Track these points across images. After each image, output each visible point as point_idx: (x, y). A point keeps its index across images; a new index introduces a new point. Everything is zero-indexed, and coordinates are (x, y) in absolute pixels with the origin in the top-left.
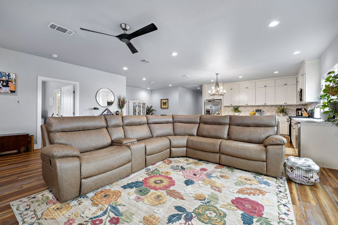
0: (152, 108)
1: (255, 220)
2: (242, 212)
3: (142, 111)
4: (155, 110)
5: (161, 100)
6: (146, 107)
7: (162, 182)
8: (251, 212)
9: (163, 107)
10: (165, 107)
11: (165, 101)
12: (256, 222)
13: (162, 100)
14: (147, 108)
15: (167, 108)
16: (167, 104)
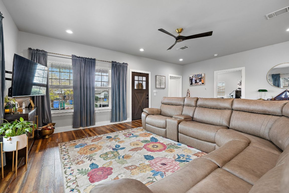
1: (90, 168)
2: (99, 167)
7: (157, 147)
8: (94, 171)
12: (88, 169)
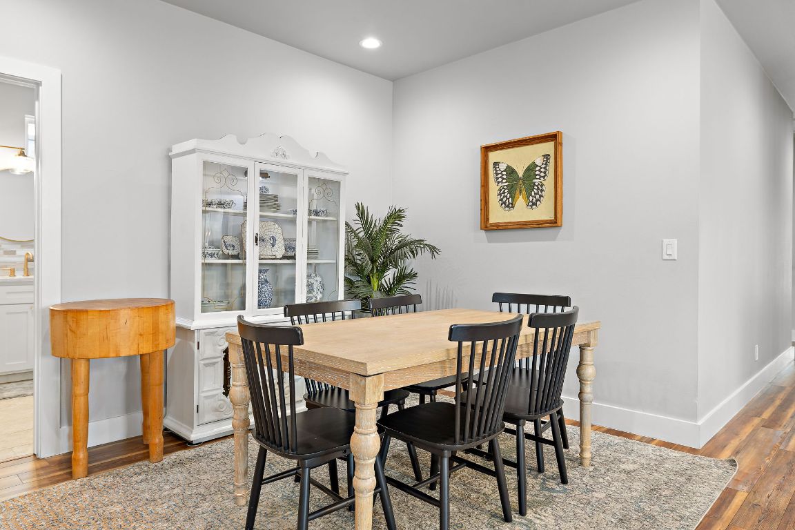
0: (407, 230)
3: (311, 253)
4: (433, 249)
5: (487, 149)
6: (347, 214)
9: (498, 215)
10: (521, 211)
11: (519, 160)
13: (494, 156)
14: (357, 226)
15: (554, 223)
16: (549, 183)
